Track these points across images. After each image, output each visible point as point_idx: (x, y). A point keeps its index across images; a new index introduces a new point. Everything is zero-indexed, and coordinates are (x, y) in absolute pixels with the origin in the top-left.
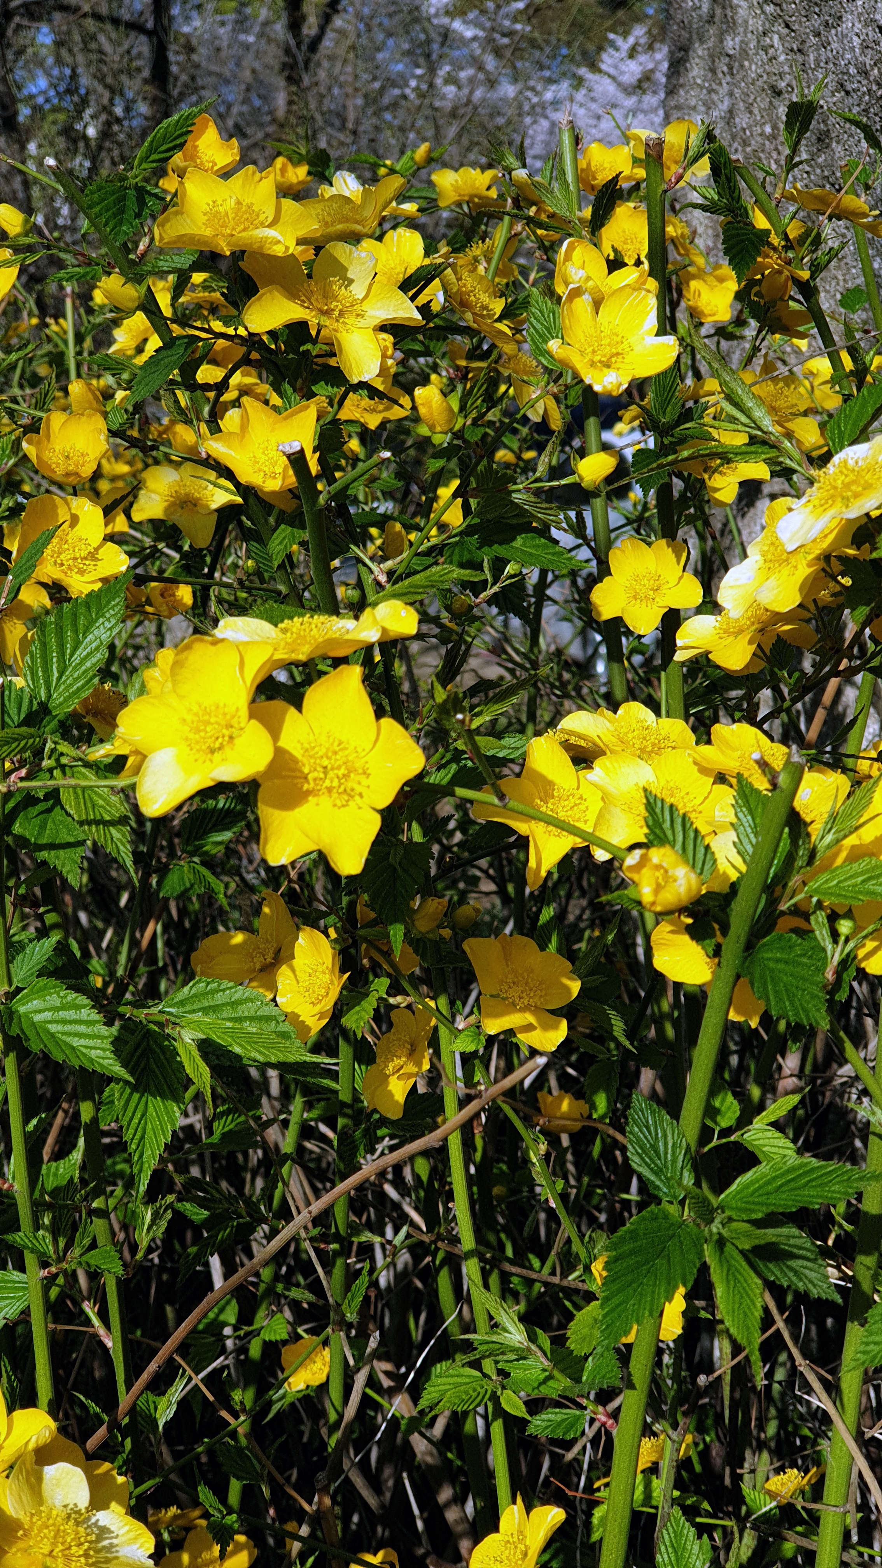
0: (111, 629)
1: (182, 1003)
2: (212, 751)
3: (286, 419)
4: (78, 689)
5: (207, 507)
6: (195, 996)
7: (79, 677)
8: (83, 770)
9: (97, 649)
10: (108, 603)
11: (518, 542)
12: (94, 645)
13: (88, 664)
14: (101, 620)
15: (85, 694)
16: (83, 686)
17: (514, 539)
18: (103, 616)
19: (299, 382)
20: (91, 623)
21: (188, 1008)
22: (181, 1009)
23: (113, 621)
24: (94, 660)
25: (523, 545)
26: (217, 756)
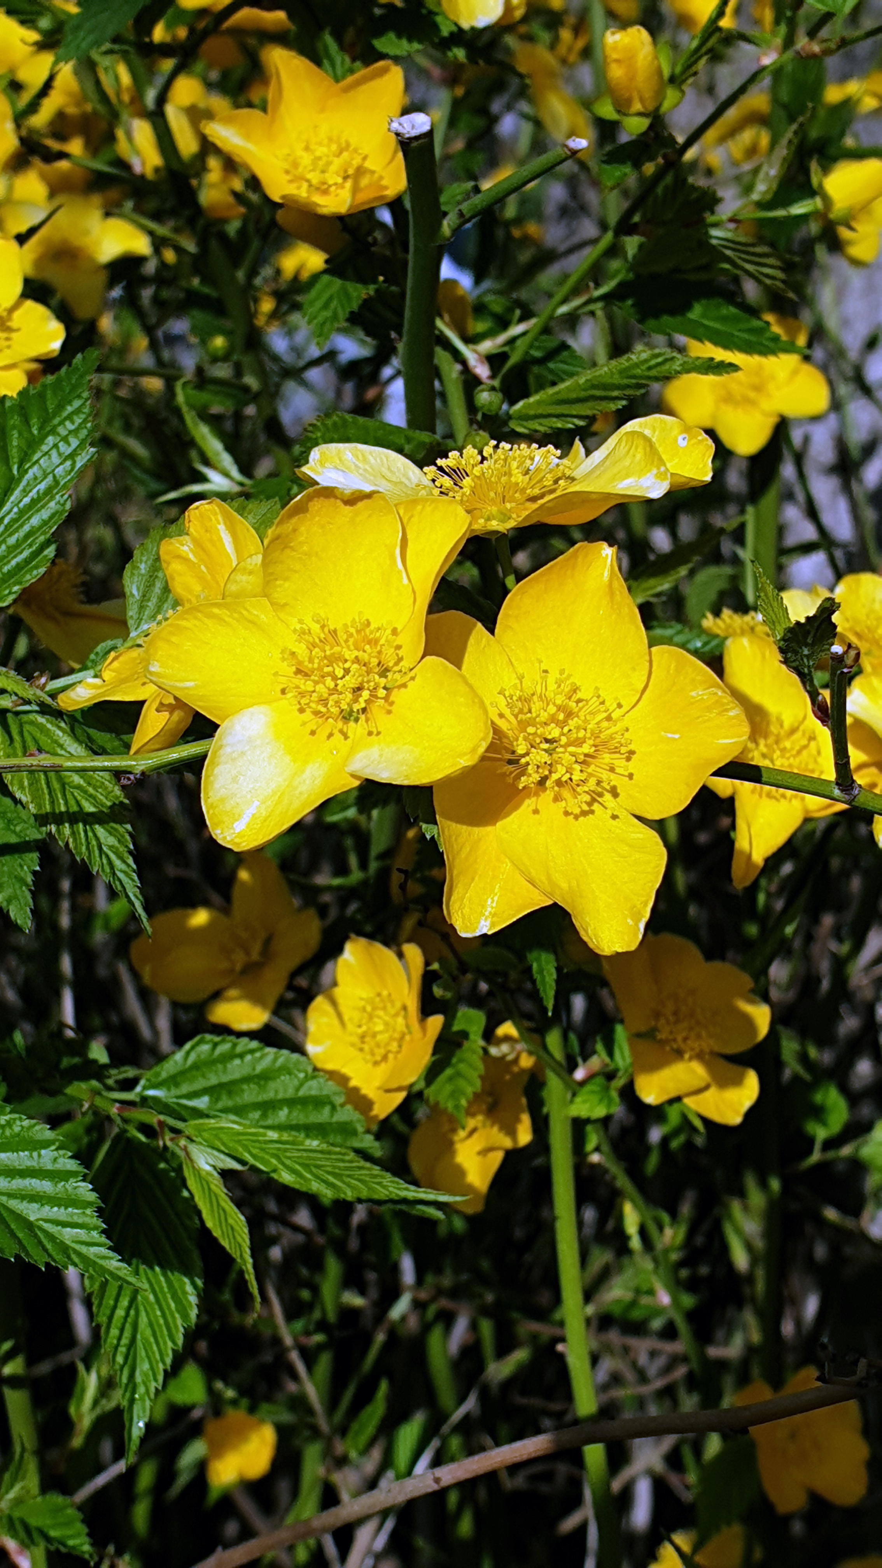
0: (72, 456)
1: (173, 1081)
2: (347, 716)
3: (347, 90)
4: (19, 568)
5: (91, 260)
6: (196, 1067)
7: (18, 544)
8: (41, 719)
9: (49, 492)
10: (60, 407)
11: (696, 312)
12: (42, 486)
13: (35, 521)
14: (50, 440)
15: (31, 577)
16: (27, 561)
17: (688, 307)
18: (53, 432)
19: (350, 35)
20: (32, 445)
21: (185, 1089)
22: (174, 1092)
23: (74, 442)
24: (45, 514)
25: (704, 316)
26: (356, 730)
